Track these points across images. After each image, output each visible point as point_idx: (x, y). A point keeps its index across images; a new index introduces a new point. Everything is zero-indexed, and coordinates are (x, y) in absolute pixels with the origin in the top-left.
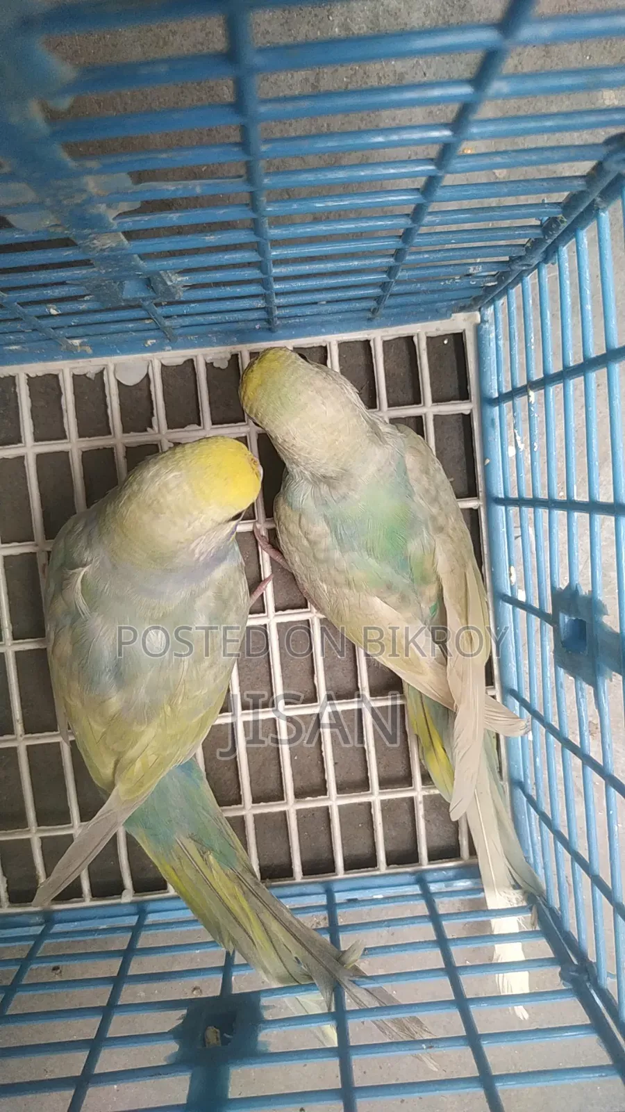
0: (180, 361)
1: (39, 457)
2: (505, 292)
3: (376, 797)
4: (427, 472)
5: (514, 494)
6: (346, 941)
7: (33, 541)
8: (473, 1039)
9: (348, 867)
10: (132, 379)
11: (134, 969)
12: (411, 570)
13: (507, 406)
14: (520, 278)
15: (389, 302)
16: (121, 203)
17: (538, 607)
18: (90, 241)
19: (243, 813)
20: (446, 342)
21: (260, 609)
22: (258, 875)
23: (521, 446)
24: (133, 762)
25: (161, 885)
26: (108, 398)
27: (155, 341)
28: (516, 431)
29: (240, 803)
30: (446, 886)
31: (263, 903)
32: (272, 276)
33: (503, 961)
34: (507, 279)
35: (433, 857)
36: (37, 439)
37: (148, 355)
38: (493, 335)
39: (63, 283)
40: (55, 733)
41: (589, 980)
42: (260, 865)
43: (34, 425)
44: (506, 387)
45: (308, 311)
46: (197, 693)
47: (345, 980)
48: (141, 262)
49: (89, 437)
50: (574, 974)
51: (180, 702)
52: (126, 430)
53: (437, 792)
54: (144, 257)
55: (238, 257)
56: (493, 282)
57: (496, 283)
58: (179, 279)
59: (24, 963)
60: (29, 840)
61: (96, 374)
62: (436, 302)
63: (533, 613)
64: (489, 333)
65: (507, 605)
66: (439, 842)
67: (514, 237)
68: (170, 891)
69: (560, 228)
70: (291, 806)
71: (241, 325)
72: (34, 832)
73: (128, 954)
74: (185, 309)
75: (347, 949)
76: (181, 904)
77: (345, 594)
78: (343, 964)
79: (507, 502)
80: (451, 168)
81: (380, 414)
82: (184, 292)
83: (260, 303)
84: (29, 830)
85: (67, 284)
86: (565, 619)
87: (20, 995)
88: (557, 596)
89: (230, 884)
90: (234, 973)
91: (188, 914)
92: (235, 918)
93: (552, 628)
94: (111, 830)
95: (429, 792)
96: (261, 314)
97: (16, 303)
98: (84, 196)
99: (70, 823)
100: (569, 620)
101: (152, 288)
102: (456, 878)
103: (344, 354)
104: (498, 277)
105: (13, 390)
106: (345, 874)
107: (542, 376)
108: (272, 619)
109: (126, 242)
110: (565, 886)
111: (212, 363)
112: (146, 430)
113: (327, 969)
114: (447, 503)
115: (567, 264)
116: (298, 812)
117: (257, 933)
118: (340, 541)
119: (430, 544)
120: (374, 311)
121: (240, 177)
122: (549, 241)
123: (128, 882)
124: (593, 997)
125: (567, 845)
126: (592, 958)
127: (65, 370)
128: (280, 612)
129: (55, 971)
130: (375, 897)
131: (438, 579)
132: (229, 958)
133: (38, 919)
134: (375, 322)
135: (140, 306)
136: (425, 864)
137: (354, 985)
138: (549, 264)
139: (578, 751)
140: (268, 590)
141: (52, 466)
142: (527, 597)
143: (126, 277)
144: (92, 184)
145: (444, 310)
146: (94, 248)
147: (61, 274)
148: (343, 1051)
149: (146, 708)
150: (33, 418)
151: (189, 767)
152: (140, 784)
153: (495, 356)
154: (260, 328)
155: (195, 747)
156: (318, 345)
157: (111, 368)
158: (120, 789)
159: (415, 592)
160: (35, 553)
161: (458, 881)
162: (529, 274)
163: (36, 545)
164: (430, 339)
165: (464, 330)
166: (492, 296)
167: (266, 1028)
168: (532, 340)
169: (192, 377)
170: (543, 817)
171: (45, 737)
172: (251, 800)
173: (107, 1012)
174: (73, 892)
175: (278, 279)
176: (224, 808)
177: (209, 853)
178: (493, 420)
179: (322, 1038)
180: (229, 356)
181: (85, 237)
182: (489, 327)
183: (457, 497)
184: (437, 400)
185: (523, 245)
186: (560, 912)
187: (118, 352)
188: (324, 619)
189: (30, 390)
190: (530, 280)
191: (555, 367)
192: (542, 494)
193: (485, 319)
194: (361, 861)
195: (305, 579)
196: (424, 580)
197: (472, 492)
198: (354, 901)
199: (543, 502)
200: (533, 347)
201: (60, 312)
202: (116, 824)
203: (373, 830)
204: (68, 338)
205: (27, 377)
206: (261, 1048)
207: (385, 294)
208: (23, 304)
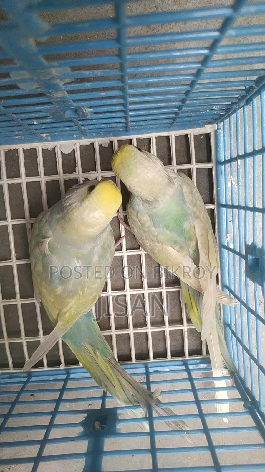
0: (88, 144)
1: (28, 183)
2: (229, 116)
3: (167, 328)
4: (192, 193)
5: (230, 203)
6: (153, 388)
7: (25, 218)
8: (206, 430)
9: (155, 357)
10: (67, 151)
11: (65, 397)
12: (185, 235)
13: (228, 165)
14: (235, 111)
15: (178, 120)
16: (66, 79)
17: (239, 251)
18: (52, 95)
19: (111, 333)
20: (202, 137)
21: (120, 249)
22: (117, 360)
23: (234, 183)
24: (65, 313)
25: (76, 362)
26: (57, 159)
27: (77, 135)
28: (231, 177)
29: (110, 330)
30: (196, 367)
31: (119, 371)
32: (128, 109)
33: (219, 399)
34: (229, 111)
35: (190, 354)
36: (27, 176)
37: (74, 141)
38: (223, 134)
39: (40, 111)
40: (33, 299)
41: (255, 408)
42: (118, 355)
43: (26, 170)
44: (228, 157)
45: (143, 123)
46: (93, 286)
47: (153, 404)
48: (73, 103)
49: (49, 175)
50: (249, 405)
51: (86, 290)
52: (65, 172)
53: (193, 327)
54: (74, 101)
55: (114, 101)
56: (224, 112)
57: (225, 113)
58: (89, 110)
59: (19, 393)
60: (22, 342)
61: (52, 149)
62: (199, 120)
63: (236, 254)
64: (221, 134)
65: (225, 250)
66: (193, 348)
67: (234, 94)
68: (80, 365)
69: (254, 91)
70: (131, 331)
71: (115, 129)
72: (24, 339)
73: (62, 390)
74: (91, 122)
75: (154, 391)
76: (85, 370)
77: (156, 245)
78: (152, 398)
79: (226, 206)
80: (208, 65)
81: (173, 168)
82: (91, 115)
83: (123, 120)
84: (22, 338)
85: (41, 112)
86: (250, 257)
87: (18, 406)
88: (247, 247)
89: (105, 364)
90: (106, 400)
91: (88, 375)
92: (107, 378)
93: (244, 261)
94: (55, 340)
95: (190, 327)
96: (124, 125)
97: (19, 119)
98: (51, 76)
99: (39, 336)
100: (252, 258)
101: (77, 113)
102: (200, 363)
103: (158, 141)
104: (226, 110)
105: (17, 155)
106: (153, 360)
107: (244, 153)
108: (125, 253)
109: (67, 95)
110: (247, 368)
111: (101, 145)
112: (73, 173)
113: (145, 399)
114: (200, 206)
115: (256, 106)
116: (134, 334)
117: (116, 383)
118: (154, 224)
119: (193, 223)
120: (172, 124)
121: (117, 68)
122: (249, 96)
123: (63, 361)
124: (257, 415)
125: (248, 351)
126: (257, 399)
127: (39, 146)
128: (128, 251)
129: (31, 396)
130: (166, 370)
131: (196, 238)
132: (104, 394)
133: (25, 375)
134: (172, 128)
135: (72, 121)
136: (187, 357)
137: (156, 406)
138: (248, 106)
139: (254, 313)
140: (124, 241)
141: (34, 187)
142: (234, 246)
143: (66, 109)
144: (54, 71)
145: (202, 124)
146: (54, 97)
147: (39, 107)
148: (152, 434)
149: (72, 292)
150: (25, 166)
151: (89, 315)
152: (68, 322)
153: (223, 143)
154: (122, 130)
155: (92, 306)
156: (147, 138)
157: (59, 146)
158: (60, 324)
159: (186, 244)
160: (26, 224)
161: (200, 365)
162: (239, 110)
163: (26, 220)
164: (195, 136)
165: (210, 132)
166: (222, 118)
167: (119, 423)
168: (240, 138)
169: (93, 151)
170: (238, 339)
171: (29, 300)
172: (115, 328)
173: (54, 414)
174: (40, 364)
175: (131, 110)
176: (103, 331)
177: (97, 350)
178: (221, 171)
179: (142, 427)
180: (109, 142)
181: (50, 93)
182: (221, 132)
183: (205, 204)
184: (197, 162)
185: (237, 98)
186: (244, 379)
187: (62, 139)
188: (147, 254)
189: (24, 155)
190: (240, 112)
191: (249, 150)
192: (242, 204)
193: (219, 128)
194: (160, 355)
195: (140, 239)
196: (190, 239)
197: (211, 202)
198: (157, 371)
199: (242, 207)
200: (240, 141)
201: (38, 123)
202: (58, 338)
203: (166, 342)
204: (41, 133)
205: (23, 150)
206: (117, 431)
207: (177, 117)
208: (22, 120)
